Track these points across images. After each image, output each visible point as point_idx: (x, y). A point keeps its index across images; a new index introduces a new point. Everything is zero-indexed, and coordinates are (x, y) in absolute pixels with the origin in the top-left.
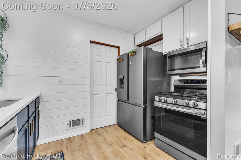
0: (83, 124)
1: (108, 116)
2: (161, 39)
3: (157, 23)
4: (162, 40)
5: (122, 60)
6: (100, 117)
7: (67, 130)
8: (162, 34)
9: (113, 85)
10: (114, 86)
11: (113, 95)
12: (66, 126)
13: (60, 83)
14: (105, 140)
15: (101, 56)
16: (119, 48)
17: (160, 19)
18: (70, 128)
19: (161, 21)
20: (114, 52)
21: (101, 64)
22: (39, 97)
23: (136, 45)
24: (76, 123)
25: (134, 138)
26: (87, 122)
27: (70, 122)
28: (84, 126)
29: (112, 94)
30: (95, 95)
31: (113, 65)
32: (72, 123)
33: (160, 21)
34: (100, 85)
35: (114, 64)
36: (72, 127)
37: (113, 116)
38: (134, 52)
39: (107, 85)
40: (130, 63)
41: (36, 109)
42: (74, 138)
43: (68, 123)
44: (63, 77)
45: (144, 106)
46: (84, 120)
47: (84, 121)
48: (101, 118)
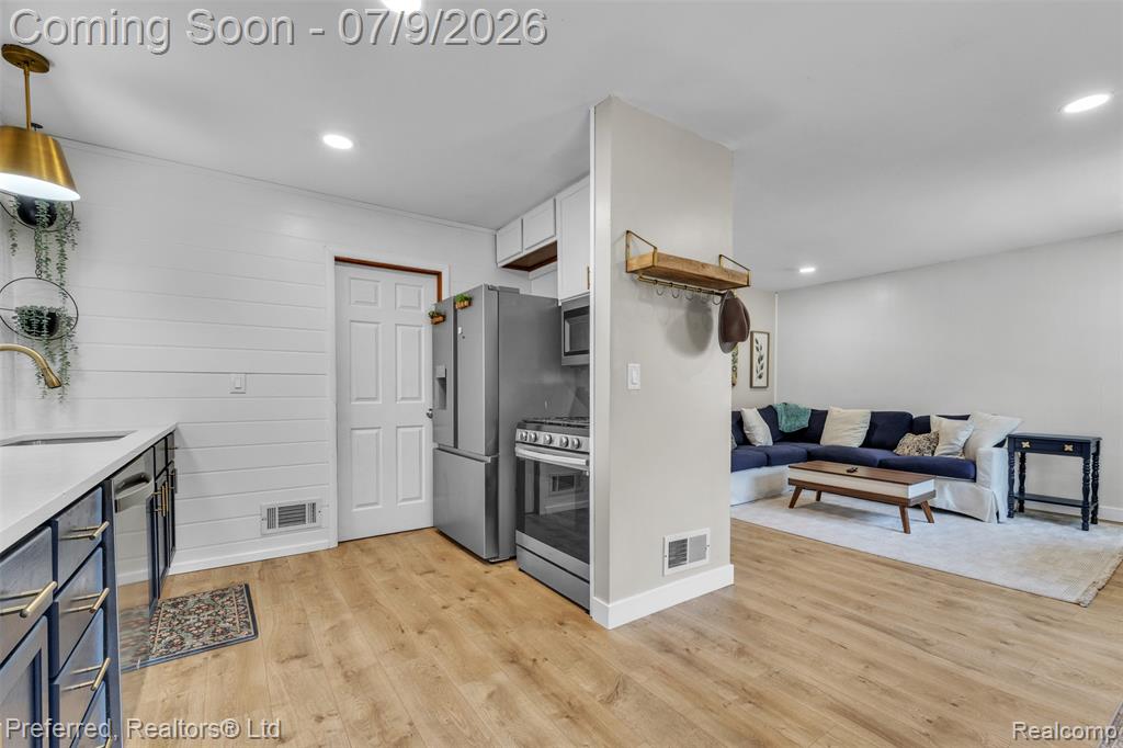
0: (314, 520)
1: (404, 500)
2: (554, 258)
3: (540, 208)
4: (556, 260)
5: (441, 318)
6: (376, 504)
7: (264, 535)
8: (556, 242)
9: (419, 398)
10: (423, 401)
11: (420, 432)
12: (257, 522)
13: (238, 391)
14: (379, 561)
15: (376, 303)
16: (438, 274)
17: (551, 196)
18: (271, 531)
19: (555, 201)
20: (423, 290)
21: (377, 330)
22: (171, 433)
23: (500, 265)
24: (292, 515)
25: (468, 556)
26: (328, 515)
27: (270, 511)
28: (319, 527)
29: (417, 429)
30: (358, 432)
31: (420, 332)
32: (277, 518)
33: (551, 201)
34: (375, 399)
35: (423, 328)
36: (277, 529)
37: (420, 501)
38: (466, 299)
39: (399, 397)
40: (460, 329)
41: (167, 464)
42: (284, 559)
43: (265, 515)
44: (248, 376)
45: (489, 460)
46: (317, 508)
47: (317, 511)
48: (379, 507)
